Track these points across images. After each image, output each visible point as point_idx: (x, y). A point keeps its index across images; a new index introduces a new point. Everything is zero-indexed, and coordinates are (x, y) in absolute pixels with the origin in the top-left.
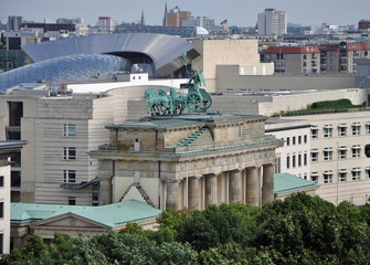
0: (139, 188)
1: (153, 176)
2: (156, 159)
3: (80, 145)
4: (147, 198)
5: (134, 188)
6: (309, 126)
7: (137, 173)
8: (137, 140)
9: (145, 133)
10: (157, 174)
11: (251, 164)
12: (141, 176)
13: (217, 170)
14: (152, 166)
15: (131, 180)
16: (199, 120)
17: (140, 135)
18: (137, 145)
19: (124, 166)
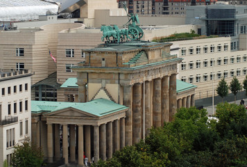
0: (106, 90)
1: (114, 83)
2: (117, 72)
3: (27, 61)
4: (110, 97)
5: (102, 91)
6: (178, 49)
7: (104, 81)
8: (103, 59)
9: (109, 55)
10: (117, 81)
11: (166, 74)
12: (106, 83)
13: (150, 79)
14: (114, 76)
15: (99, 85)
16: (138, 46)
17: (105, 56)
18: (104, 62)
19: (95, 76)
